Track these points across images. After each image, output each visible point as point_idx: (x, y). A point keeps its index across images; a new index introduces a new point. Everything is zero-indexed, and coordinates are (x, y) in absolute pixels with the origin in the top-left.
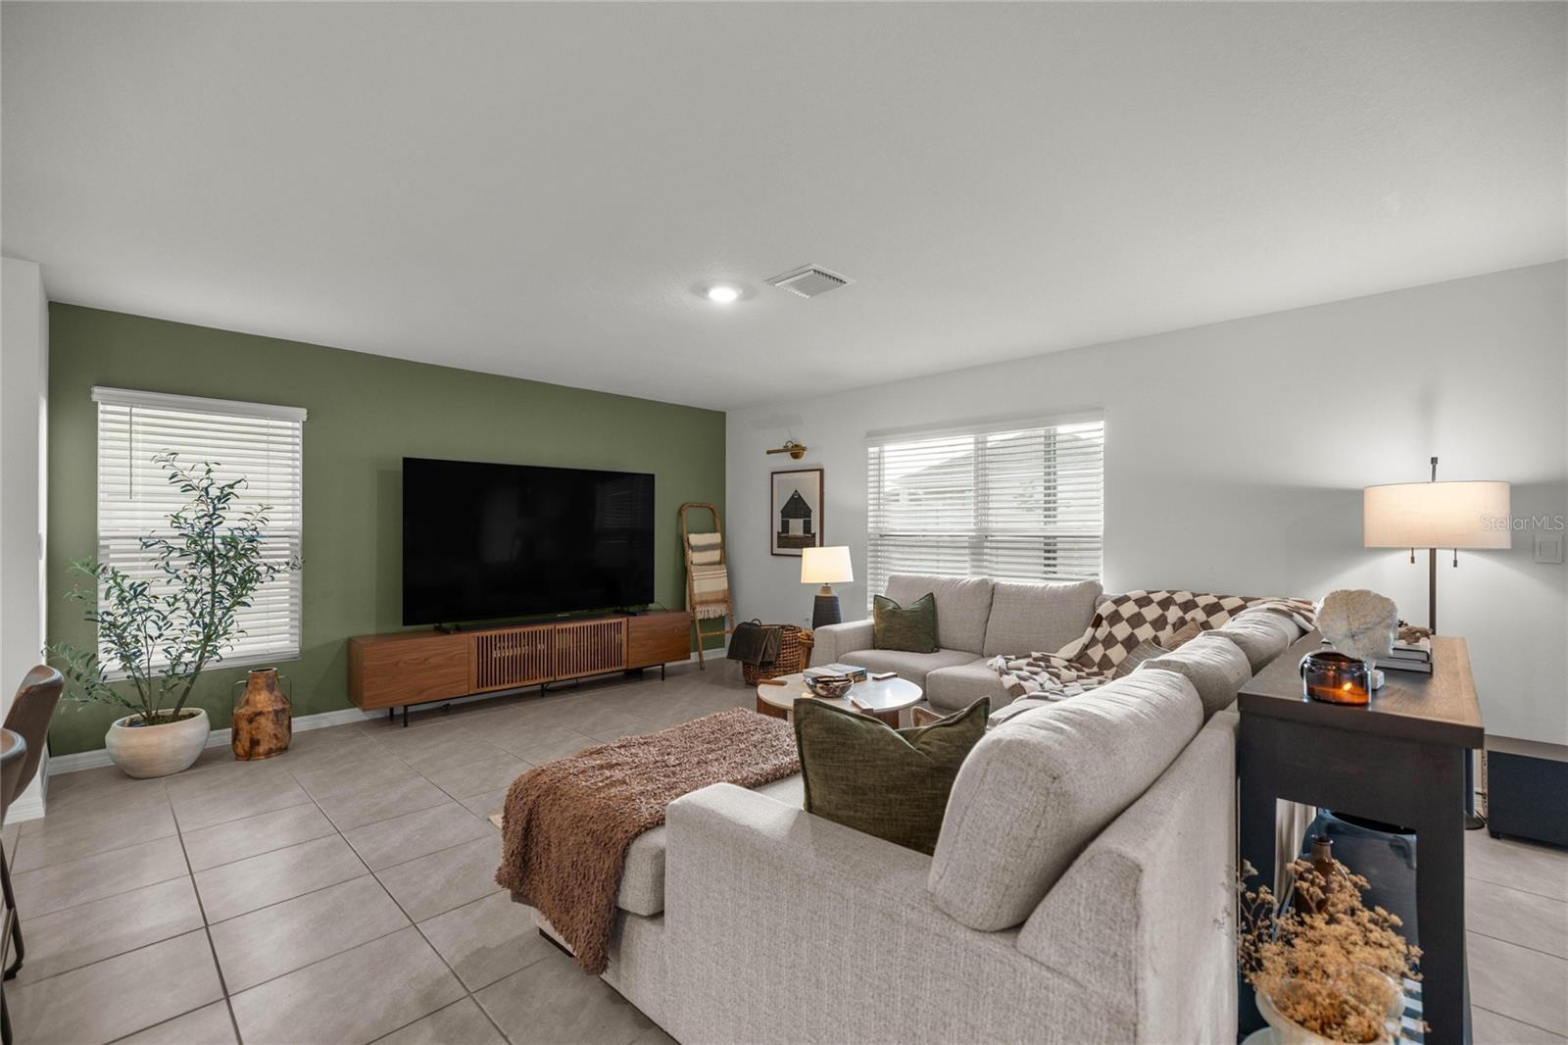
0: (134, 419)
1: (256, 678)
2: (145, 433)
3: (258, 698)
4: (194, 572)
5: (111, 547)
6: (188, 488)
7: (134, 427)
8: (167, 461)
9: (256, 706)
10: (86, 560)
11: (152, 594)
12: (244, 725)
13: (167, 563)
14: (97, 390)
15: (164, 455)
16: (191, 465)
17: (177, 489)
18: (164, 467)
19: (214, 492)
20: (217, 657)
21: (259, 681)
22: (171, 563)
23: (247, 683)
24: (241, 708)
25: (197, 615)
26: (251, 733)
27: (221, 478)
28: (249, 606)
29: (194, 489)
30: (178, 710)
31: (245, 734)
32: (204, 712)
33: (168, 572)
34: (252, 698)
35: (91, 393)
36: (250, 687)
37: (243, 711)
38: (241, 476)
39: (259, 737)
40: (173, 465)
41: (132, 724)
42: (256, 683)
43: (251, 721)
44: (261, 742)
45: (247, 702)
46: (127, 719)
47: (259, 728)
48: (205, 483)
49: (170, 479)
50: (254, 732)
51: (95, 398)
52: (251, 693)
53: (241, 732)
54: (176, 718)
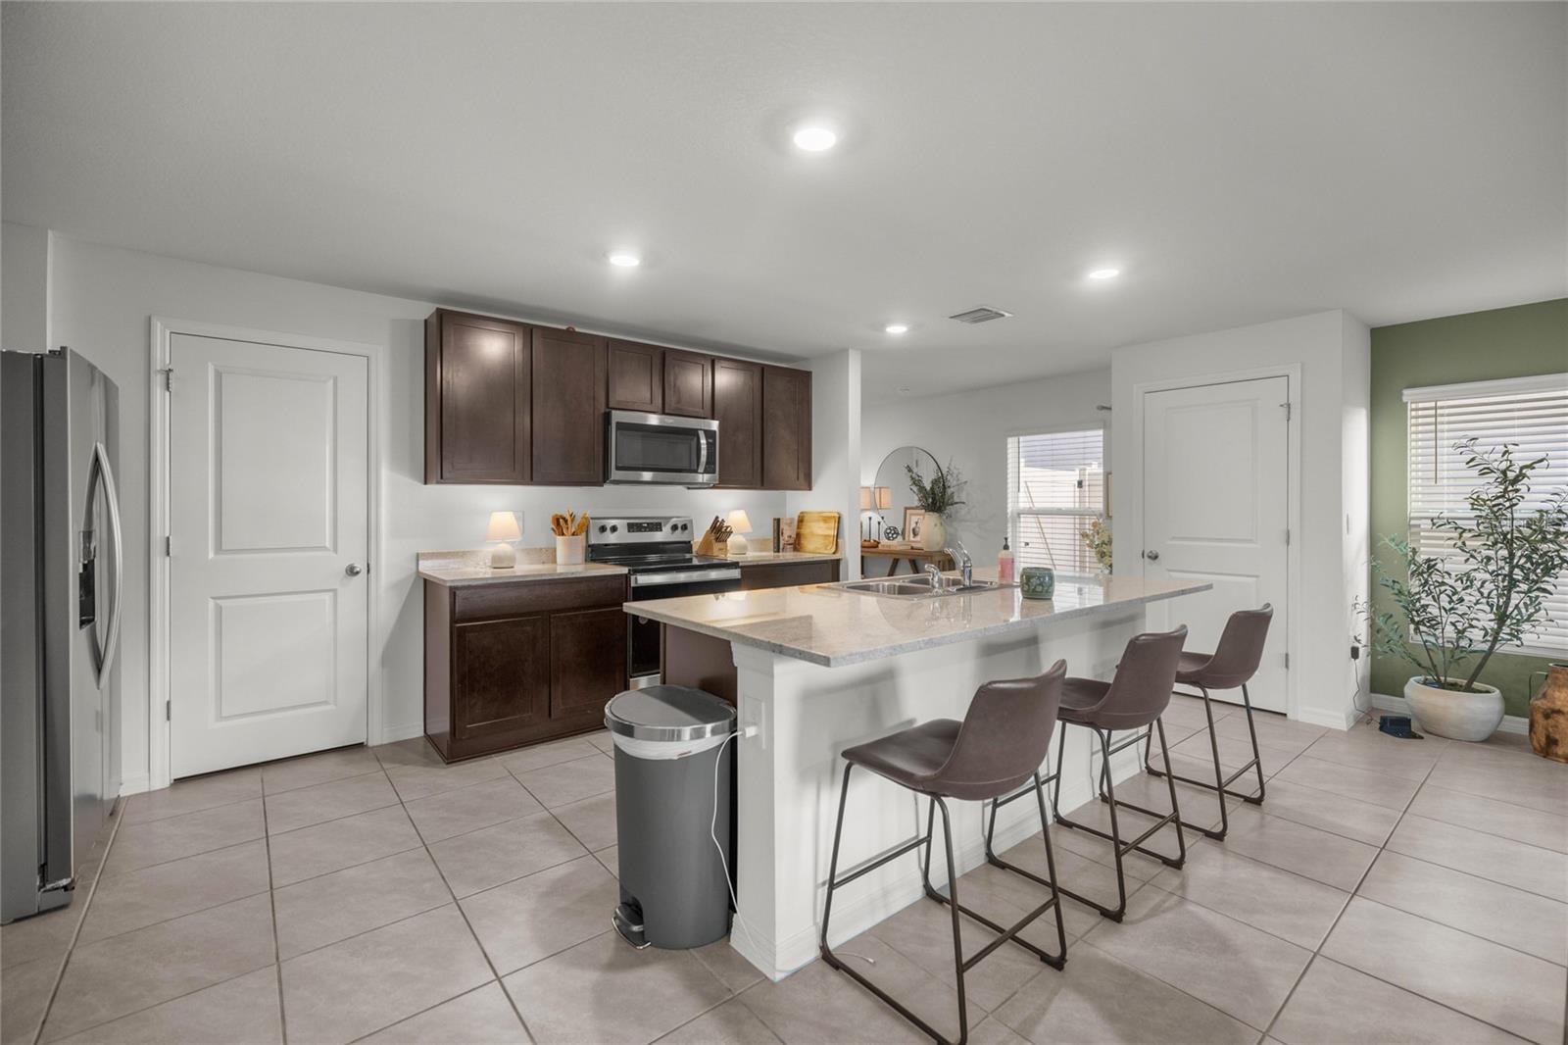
0: (1439, 411)
1: (1557, 672)
2: (1449, 423)
3: (1557, 694)
4: (1491, 553)
5: (1422, 527)
6: (1486, 471)
7: (1439, 419)
8: (1466, 447)
9: (1553, 702)
10: (1393, 536)
11: (1445, 570)
12: (1539, 717)
13: (1464, 543)
14: (1406, 392)
15: (1464, 441)
16: (1492, 447)
17: (1475, 472)
18: (1461, 453)
19: (1511, 475)
20: (1518, 643)
21: (1560, 676)
22: (1467, 543)
23: (1547, 676)
24: (1537, 700)
25: (1486, 595)
26: (1547, 730)
27: (1519, 458)
28: (1551, 594)
29: (1493, 472)
30: (1471, 682)
31: (1540, 728)
32: (1498, 691)
33: (1463, 551)
34: (1550, 692)
35: (1402, 395)
36: (1549, 681)
37: (1539, 703)
38: (1542, 455)
39: (1557, 737)
40: (1472, 451)
41: (1425, 683)
42: (1557, 678)
43: (1547, 716)
44: (1560, 744)
45: (1544, 695)
46: (1422, 678)
47: (1556, 727)
48: (1504, 466)
49: (1468, 463)
50: (1551, 730)
51: (1405, 399)
52: (1549, 687)
53: (1536, 725)
54: (1469, 689)
